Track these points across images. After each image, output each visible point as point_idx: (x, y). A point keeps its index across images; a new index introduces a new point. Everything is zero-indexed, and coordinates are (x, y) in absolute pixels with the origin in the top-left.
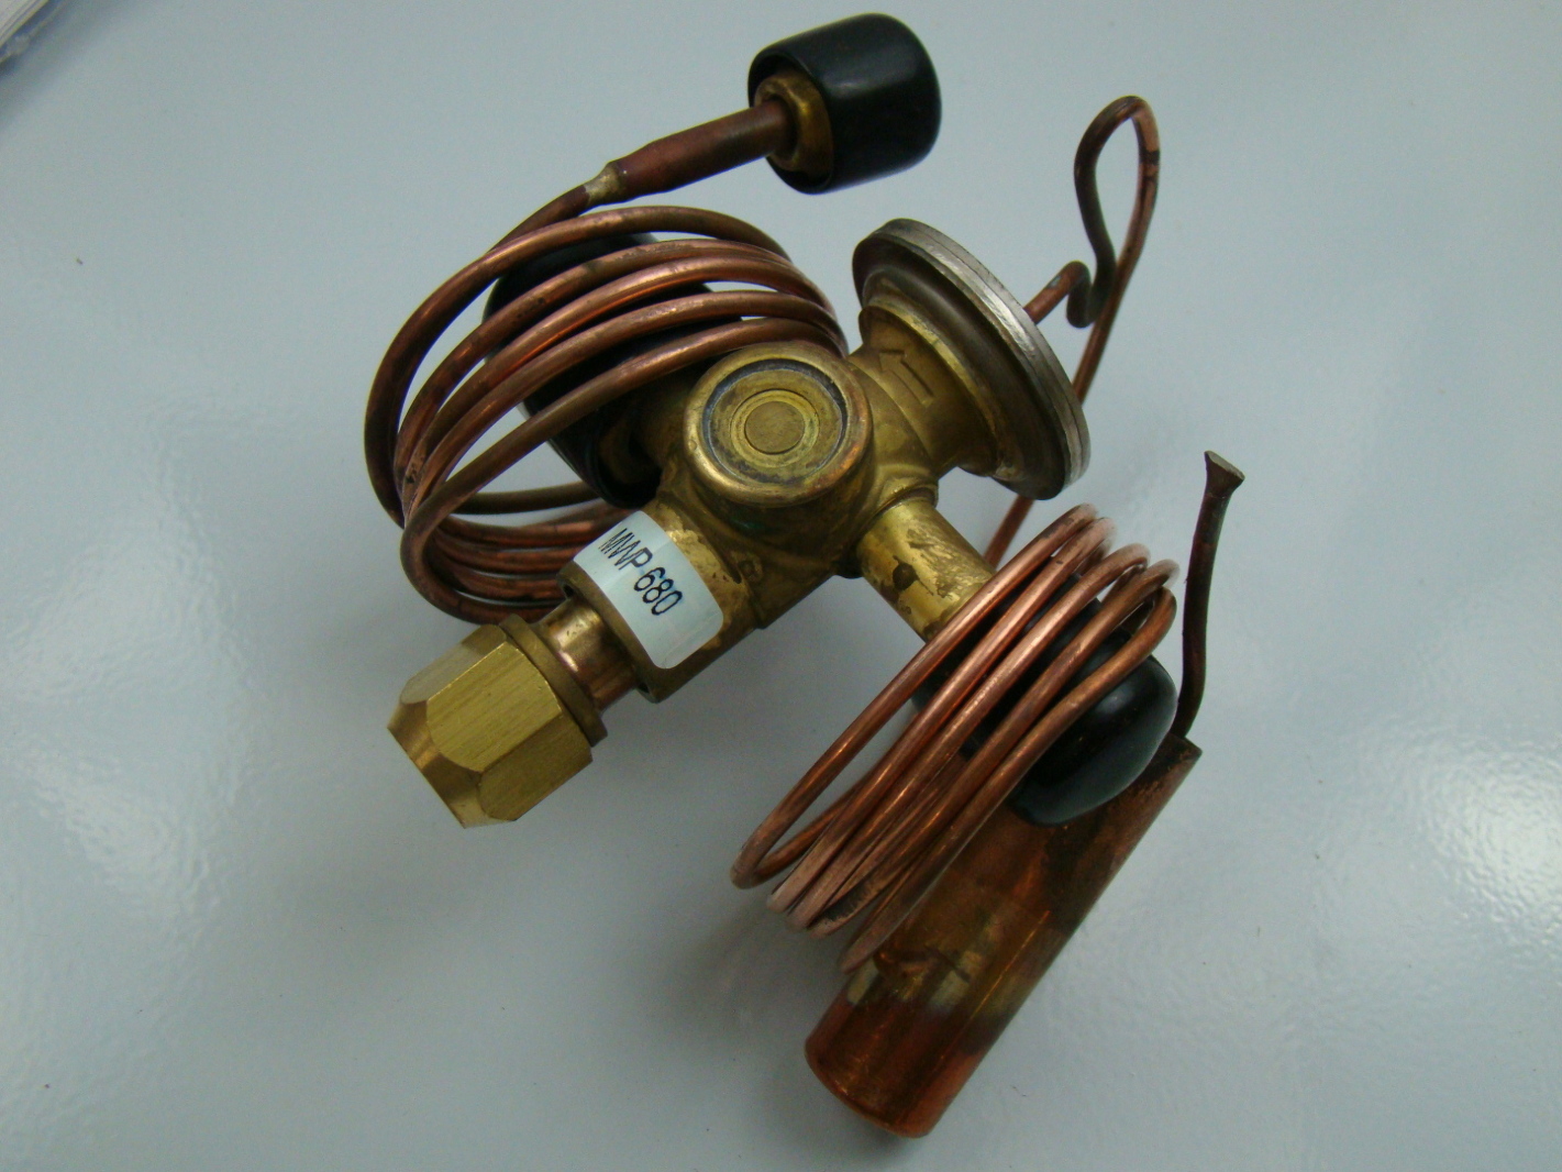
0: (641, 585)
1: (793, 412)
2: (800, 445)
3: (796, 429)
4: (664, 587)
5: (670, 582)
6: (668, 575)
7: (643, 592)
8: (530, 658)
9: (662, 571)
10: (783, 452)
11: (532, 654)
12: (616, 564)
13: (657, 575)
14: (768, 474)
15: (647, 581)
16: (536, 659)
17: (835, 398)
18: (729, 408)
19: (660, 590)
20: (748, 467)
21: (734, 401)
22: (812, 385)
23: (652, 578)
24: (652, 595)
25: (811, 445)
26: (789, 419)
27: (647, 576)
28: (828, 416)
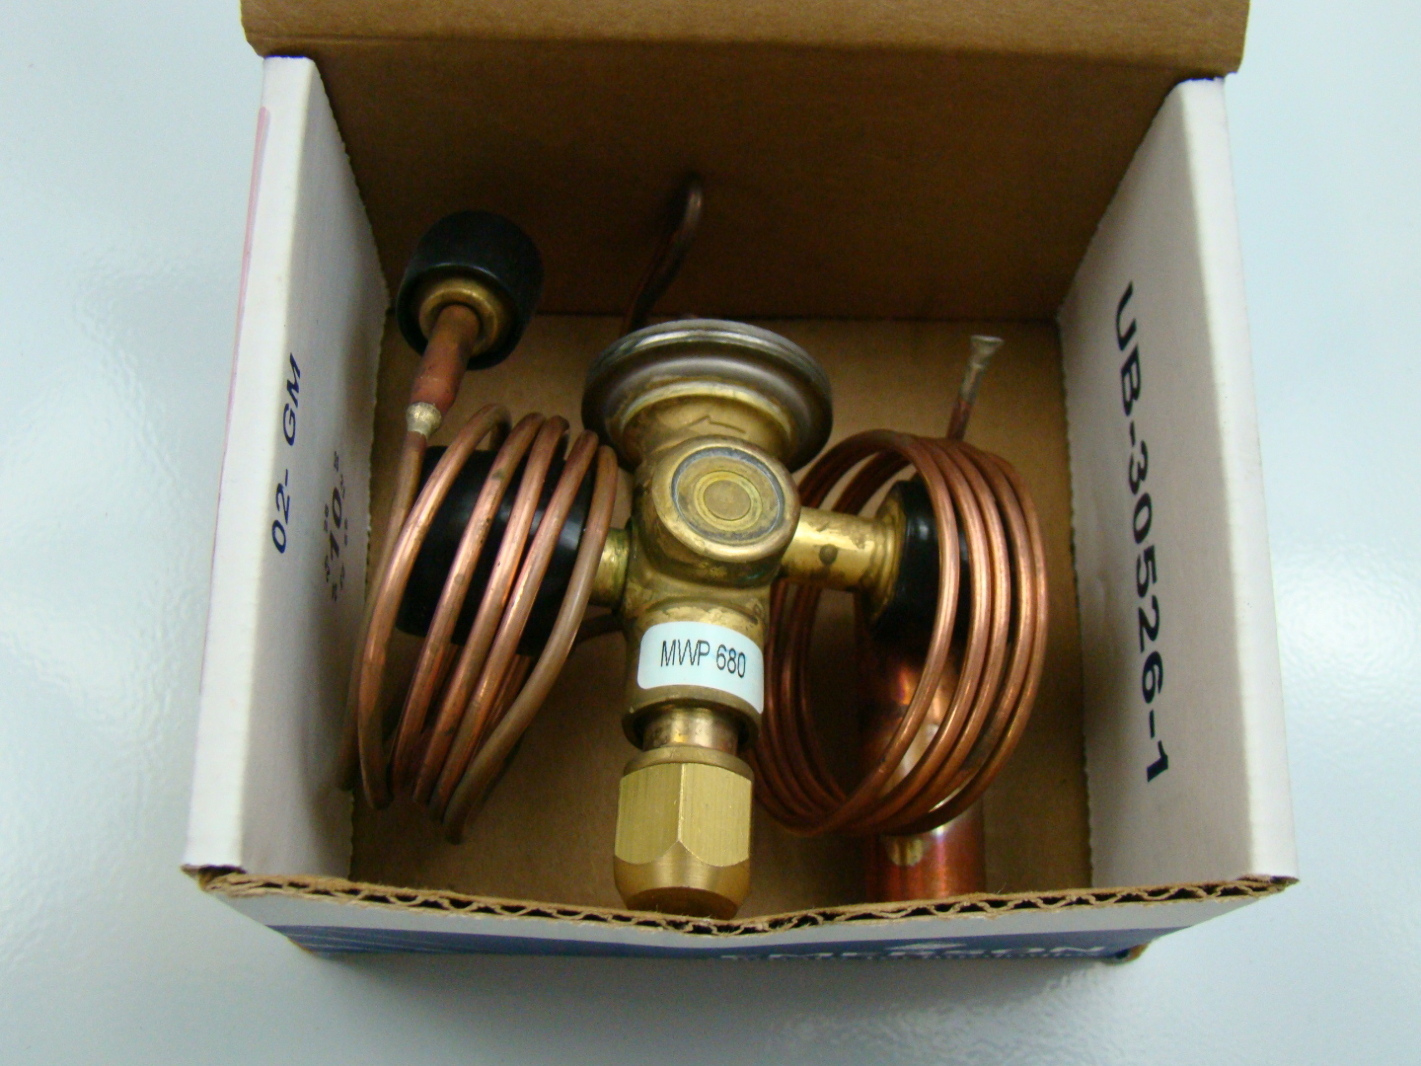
0: (721, 665)
1: (729, 484)
2: (752, 501)
3: (739, 492)
4: (733, 655)
5: (732, 650)
6: (728, 648)
7: (726, 668)
8: (705, 764)
9: (723, 646)
10: (748, 512)
11: (703, 759)
12: (692, 663)
13: (722, 651)
14: (756, 529)
15: (721, 659)
16: (709, 760)
17: (743, 458)
18: (690, 507)
19: (732, 659)
20: (741, 535)
21: (688, 501)
22: (720, 459)
23: (723, 655)
24: (732, 666)
25: (757, 495)
26: (731, 489)
27: (718, 656)
28: (750, 472)
